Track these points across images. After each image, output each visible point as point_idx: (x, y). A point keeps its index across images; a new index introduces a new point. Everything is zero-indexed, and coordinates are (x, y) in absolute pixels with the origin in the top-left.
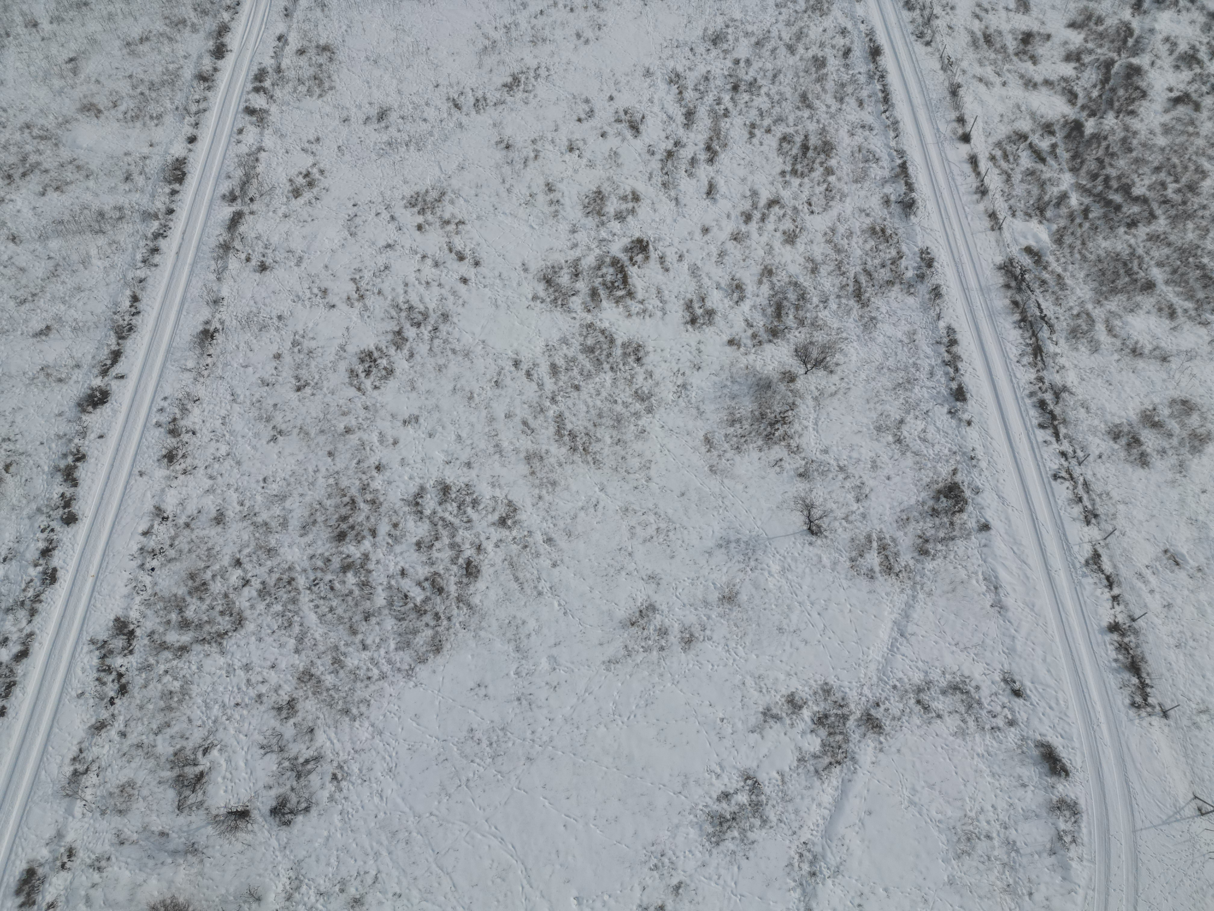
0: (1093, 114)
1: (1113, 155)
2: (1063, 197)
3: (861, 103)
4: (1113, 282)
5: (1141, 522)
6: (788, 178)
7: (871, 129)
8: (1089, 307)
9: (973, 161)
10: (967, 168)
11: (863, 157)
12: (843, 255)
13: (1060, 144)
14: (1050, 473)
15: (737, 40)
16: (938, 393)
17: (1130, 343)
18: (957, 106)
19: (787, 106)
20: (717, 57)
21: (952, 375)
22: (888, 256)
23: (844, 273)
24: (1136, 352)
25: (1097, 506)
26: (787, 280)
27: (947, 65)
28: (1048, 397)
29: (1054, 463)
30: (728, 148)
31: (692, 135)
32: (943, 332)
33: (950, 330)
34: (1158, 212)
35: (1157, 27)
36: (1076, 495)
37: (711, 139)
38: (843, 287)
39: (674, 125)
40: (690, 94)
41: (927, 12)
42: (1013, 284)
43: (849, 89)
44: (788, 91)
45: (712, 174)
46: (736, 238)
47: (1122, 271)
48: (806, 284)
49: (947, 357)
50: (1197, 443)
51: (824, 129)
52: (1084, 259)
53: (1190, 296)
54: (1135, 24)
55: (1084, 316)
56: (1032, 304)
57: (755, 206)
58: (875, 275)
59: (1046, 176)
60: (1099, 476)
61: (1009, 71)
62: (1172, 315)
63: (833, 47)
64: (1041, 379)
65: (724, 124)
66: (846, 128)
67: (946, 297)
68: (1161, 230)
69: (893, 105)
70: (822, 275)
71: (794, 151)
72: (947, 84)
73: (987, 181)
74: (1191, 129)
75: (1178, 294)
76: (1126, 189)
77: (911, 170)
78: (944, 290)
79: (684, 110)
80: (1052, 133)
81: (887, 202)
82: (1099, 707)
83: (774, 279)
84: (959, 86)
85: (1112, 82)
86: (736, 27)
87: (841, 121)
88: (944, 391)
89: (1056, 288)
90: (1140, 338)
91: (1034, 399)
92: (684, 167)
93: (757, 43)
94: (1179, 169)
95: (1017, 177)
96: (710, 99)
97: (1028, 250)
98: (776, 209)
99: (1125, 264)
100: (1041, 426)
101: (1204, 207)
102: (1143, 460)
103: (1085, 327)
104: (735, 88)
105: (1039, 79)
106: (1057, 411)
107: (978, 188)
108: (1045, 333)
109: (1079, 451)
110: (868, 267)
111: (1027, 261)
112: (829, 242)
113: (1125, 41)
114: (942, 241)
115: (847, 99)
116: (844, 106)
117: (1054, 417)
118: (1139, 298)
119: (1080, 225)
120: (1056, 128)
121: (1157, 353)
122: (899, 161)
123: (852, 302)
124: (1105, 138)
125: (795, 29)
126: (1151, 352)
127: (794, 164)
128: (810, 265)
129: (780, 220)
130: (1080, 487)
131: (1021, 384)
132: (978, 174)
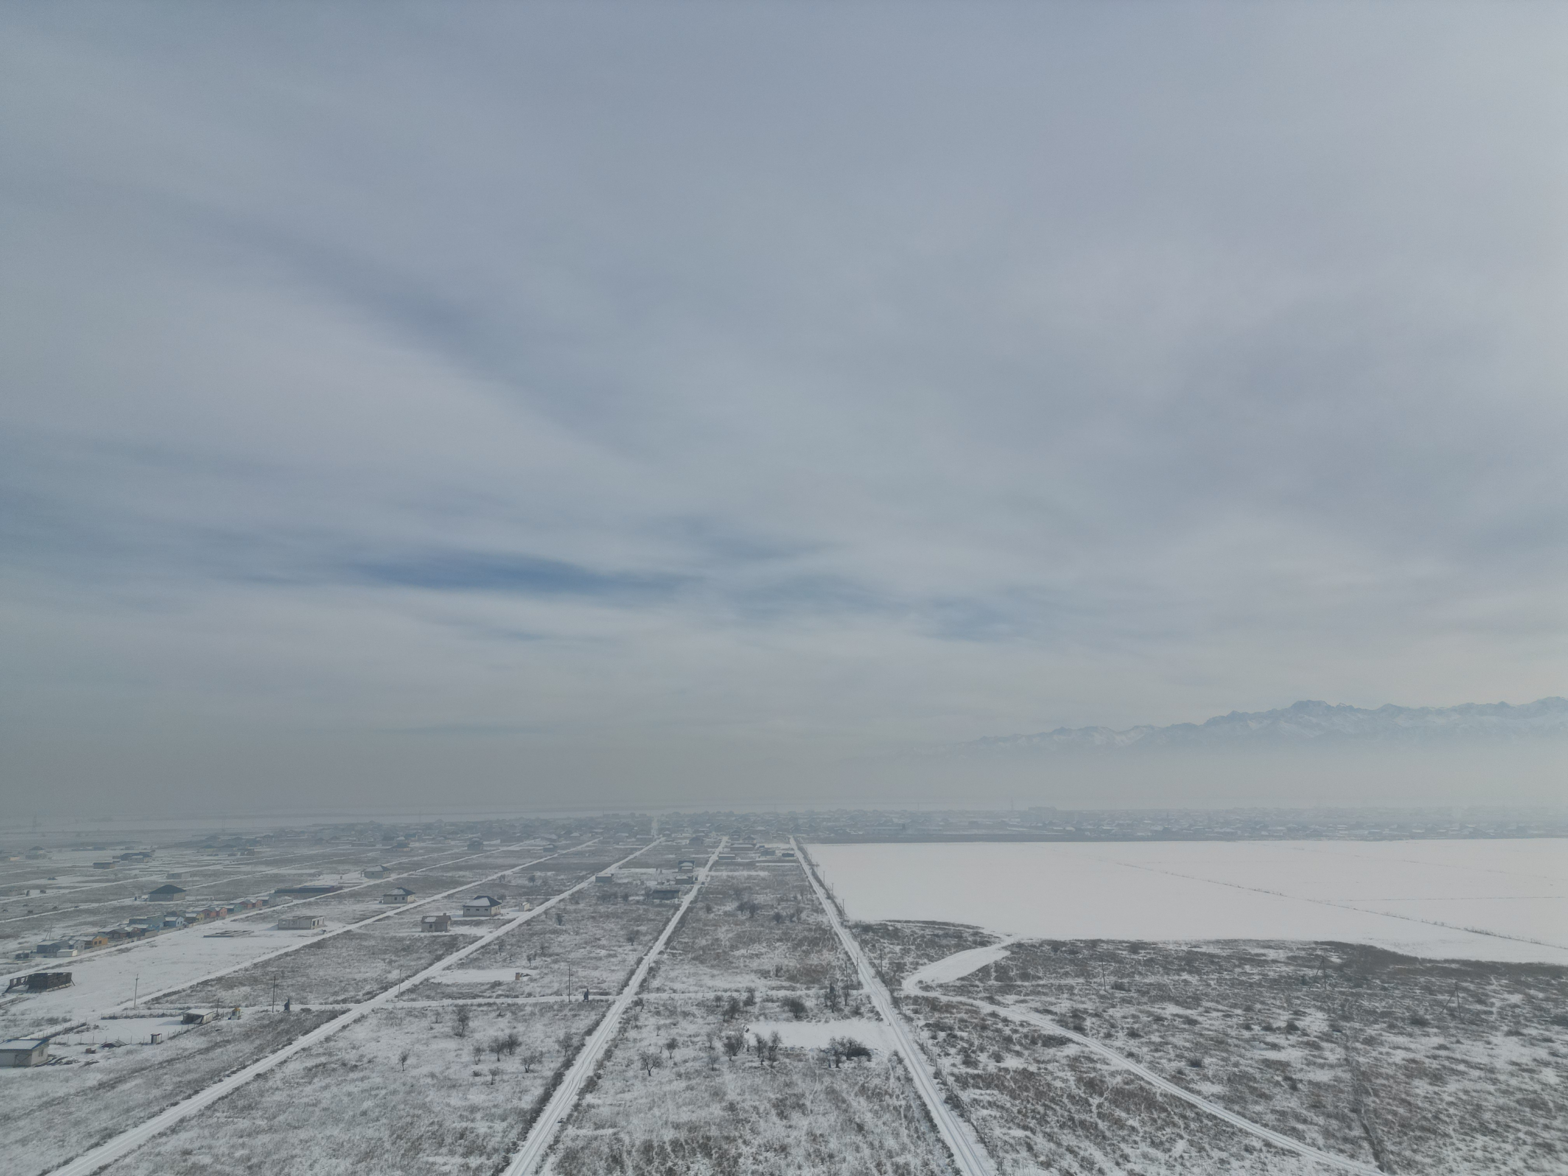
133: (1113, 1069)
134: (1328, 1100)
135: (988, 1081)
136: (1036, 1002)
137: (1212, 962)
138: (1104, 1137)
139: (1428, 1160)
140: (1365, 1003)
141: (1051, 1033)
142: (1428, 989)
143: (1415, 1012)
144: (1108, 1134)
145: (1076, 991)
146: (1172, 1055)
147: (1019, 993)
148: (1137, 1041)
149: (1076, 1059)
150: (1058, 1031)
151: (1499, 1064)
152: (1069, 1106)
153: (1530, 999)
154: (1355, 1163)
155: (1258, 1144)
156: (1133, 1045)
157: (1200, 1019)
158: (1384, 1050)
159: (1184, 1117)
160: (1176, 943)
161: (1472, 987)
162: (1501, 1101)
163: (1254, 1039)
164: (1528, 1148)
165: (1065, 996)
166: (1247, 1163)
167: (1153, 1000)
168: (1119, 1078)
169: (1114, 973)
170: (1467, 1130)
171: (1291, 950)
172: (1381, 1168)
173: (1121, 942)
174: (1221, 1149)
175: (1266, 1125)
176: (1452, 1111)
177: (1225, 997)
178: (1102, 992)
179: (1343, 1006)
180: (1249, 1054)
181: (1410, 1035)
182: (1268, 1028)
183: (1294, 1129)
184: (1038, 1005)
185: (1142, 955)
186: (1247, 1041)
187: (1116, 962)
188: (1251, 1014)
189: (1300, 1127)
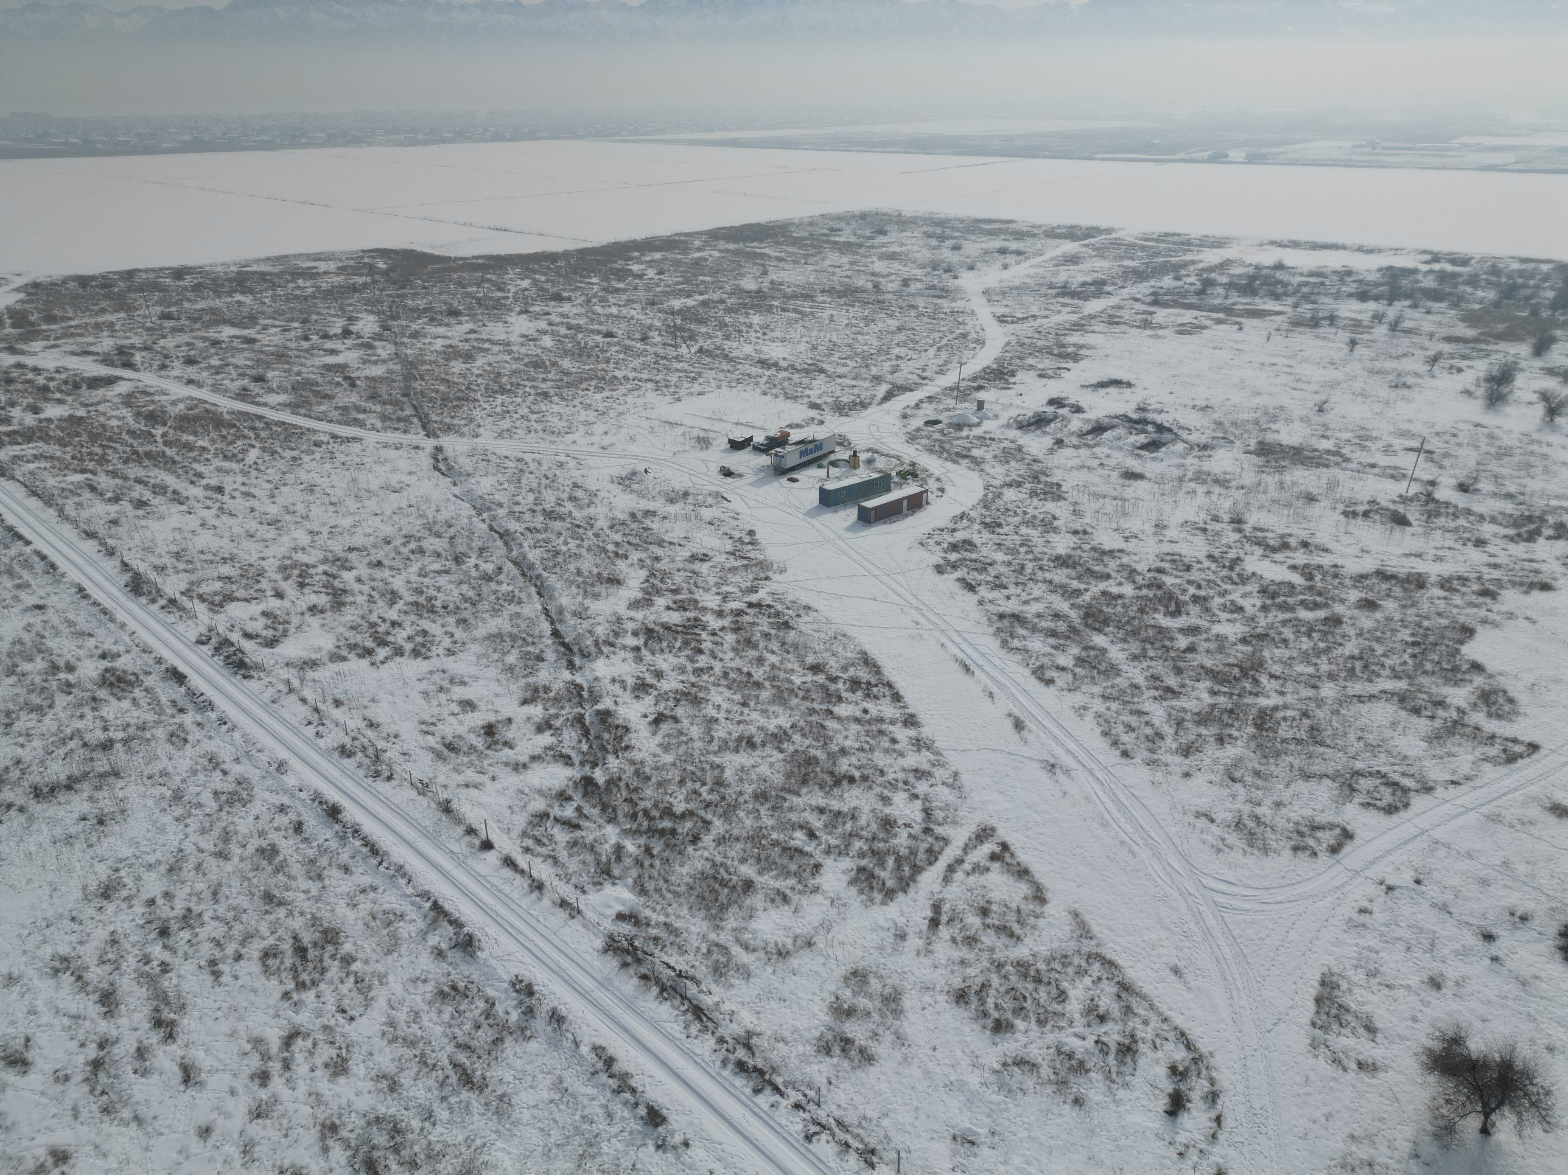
0: (594, 765)
1: (636, 790)
2: (619, 849)
3: (346, 869)
4: (716, 900)
5: (912, 1124)
6: (295, 997)
7: (374, 889)
8: (713, 936)
9: (509, 862)
10: (507, 872)
11: (382, 922)
12: (421, 1045)
13: (583, 804)
14: (801, 1137)
15: (138, 878)
16: (631, 1133)
17: (771, 948)
18: (459, 821)
19: (251, 919)
20: (119, 909)
21: (632, 1100)
22: (477, 1013)
23: (434, 1066)
24: (782, 954)
25: (866, 1140)
26: (363, 1122)
27: (423, 788)
28: (741, 1054)
29: (796, 1124)
30: (189, 1008)
31: (124, 1021)
32: (591, 1057)
33: (598, 1050)
34: (709, 817)
35: (598, 674)
36: (839, 1142)
37: (156, 1010)
38: (442, 1084)
39: (87, 1023)
40: (96, 974)
41: (371, 751)
42: (629, 959)
43: (324, 861)
44: (243, 901)
45: (180, 1053)
46: (258, 1113)
47: (717, 886)
48: (392, 1111)
49: (613, 1083)
50: (893, 1006)
51: (314, 918)
52: (677, 894)
53: (786, 874)
54: (579, 679)
55: (715, 948)
56: (661, 968)
57: (266, 1057)
58: (474, 1043)
59: (590, 839)
60: (844, 1105)
61: (490, 765)
62: (785, 899)
63: (277, 829)
64: (721, 1040)
65: (168, 983)
66: (342, 903)
67: (570, 1017)
68: (721, 830)
69: (386, 853)
70: (406, 1086)
71: (288, 962)
72: (433, 805)
73: (535, 874)
74: (684, 738)
75: (776, 878)
76: (668, 812)
77: (447, 906)
78: (563, 1011)
79: (95, 997)
80: (569, 799)
81: (440, 954)
83: (344, 1133)
84: (448, 801)
85: (592, 732)
86: (131, 866)
87: (332, 899)
88: (636, 1126)
89: (672, 938)
90: (776, 938)
91: (731, 1066)
92: (129, 1069)
93: (171, 870)
94: (699, 774)
95: (563, 855)
96: (131, 963)
97: (621, 917)
98: (299, 1043)
99: (715, 878)
100: (757, 1091)
101: (741, 793)
102: (867, 1058)
103: (723, 959)
104: (164, 932)
105: (524, 759)
106: (759, 1063)
107: (530, 886)
108: (692, 990)
109: (808, 1092)
110: (461, 1039)
111: (626, 928)
112: (394, 1040)
113: (581, 696)
114: (528, 959)
115: (325, 873)
116: (327, 882)
117: (761, 1073)
118: (748, 902)
119: (652, 866)
120: (570, 792)
121: (799, 942)
122: (428, 905)
123: (465, 1095)
124: (620, 779)
125: (216, 832)
126: (794, 945)
127: (295, 977)
128: (384, 1084)
129: (311, 1053)
130: (837, 1130)
131: (707, 1059)
132: (522, 872)
133: (173, 398)
134: (383, 390)
135: (28, 435)
136: (71, 344)
137: (265, 280)
138: (174, 462)
139: (463, 422)
140: (410, 302)
141: (96, 374)
142: (461, 284)
143: (451, 305)
144: (177, 458)
145: (118, 327)
146: (234, 375)
147: (47, 338)
148: (196, 367)
149: (130, 395)
150: (105, 371)
151: (514, 338)
152: (130, 441)
153: (535, 282)
154: (408, 436)
155: (325, 438)
156: (191, 372)
157: (259, 337)
158: (427, 341)
159: (253, 428)
160: (223, 264)
161: (494, 278)
162: (514, 367)
163: (313, 348)
164: (532, 398)
165: (106, 333)
166: (317, 456)
167: (207, 325)
168: (181, 406)
169: (160, 303)
170: (490, 393)
171: (341, 260)
172: (428, 436)
173: (161, 269)
174: (292, 449)
175: (331, 421)
176: (480, 381)
177: (281, 313)
178: (149, 325)
179: (390, 307)
180: (309, 363)
181: (447, 325)
182: (326, 336)
183: (356, 419)
184: (74, 348)
185: (188, 281)
186: (307, 351)
187: (160, 291)
188: (308, 326)
189: (361, 416)
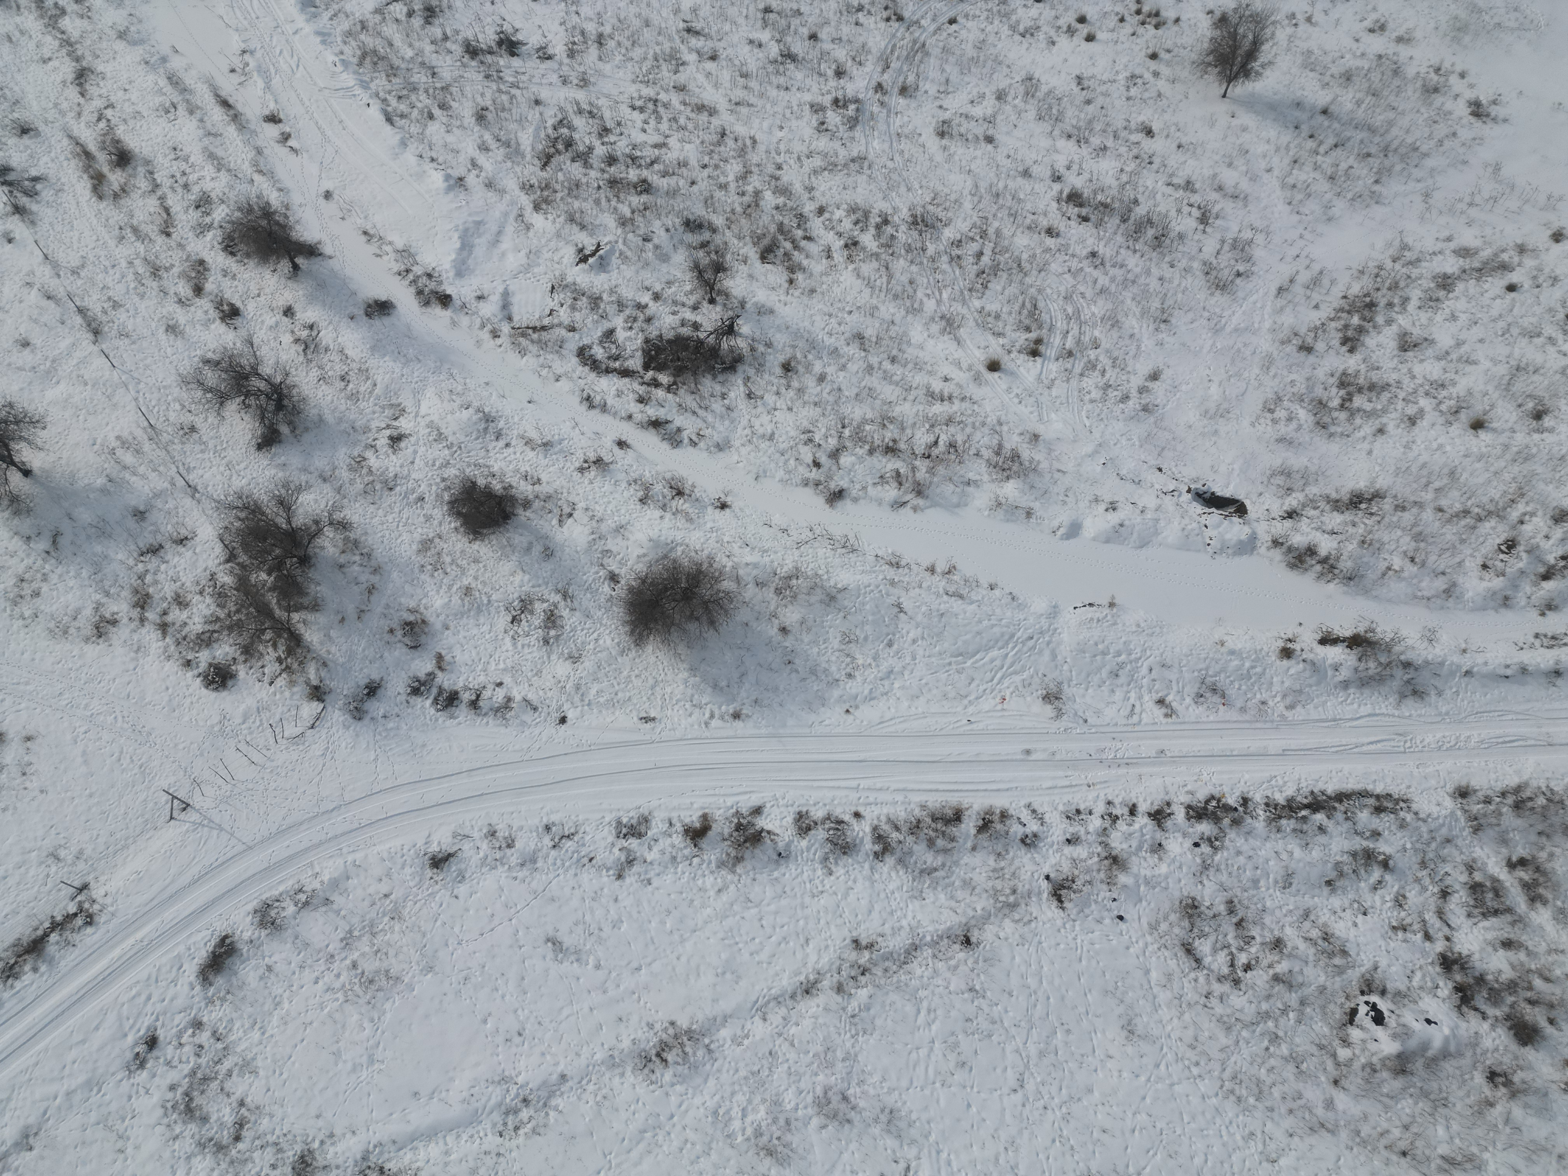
82: (116, 952)
